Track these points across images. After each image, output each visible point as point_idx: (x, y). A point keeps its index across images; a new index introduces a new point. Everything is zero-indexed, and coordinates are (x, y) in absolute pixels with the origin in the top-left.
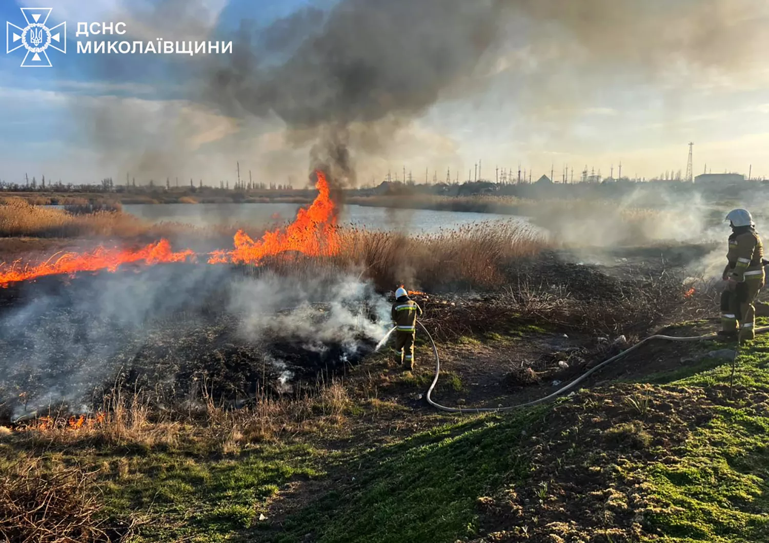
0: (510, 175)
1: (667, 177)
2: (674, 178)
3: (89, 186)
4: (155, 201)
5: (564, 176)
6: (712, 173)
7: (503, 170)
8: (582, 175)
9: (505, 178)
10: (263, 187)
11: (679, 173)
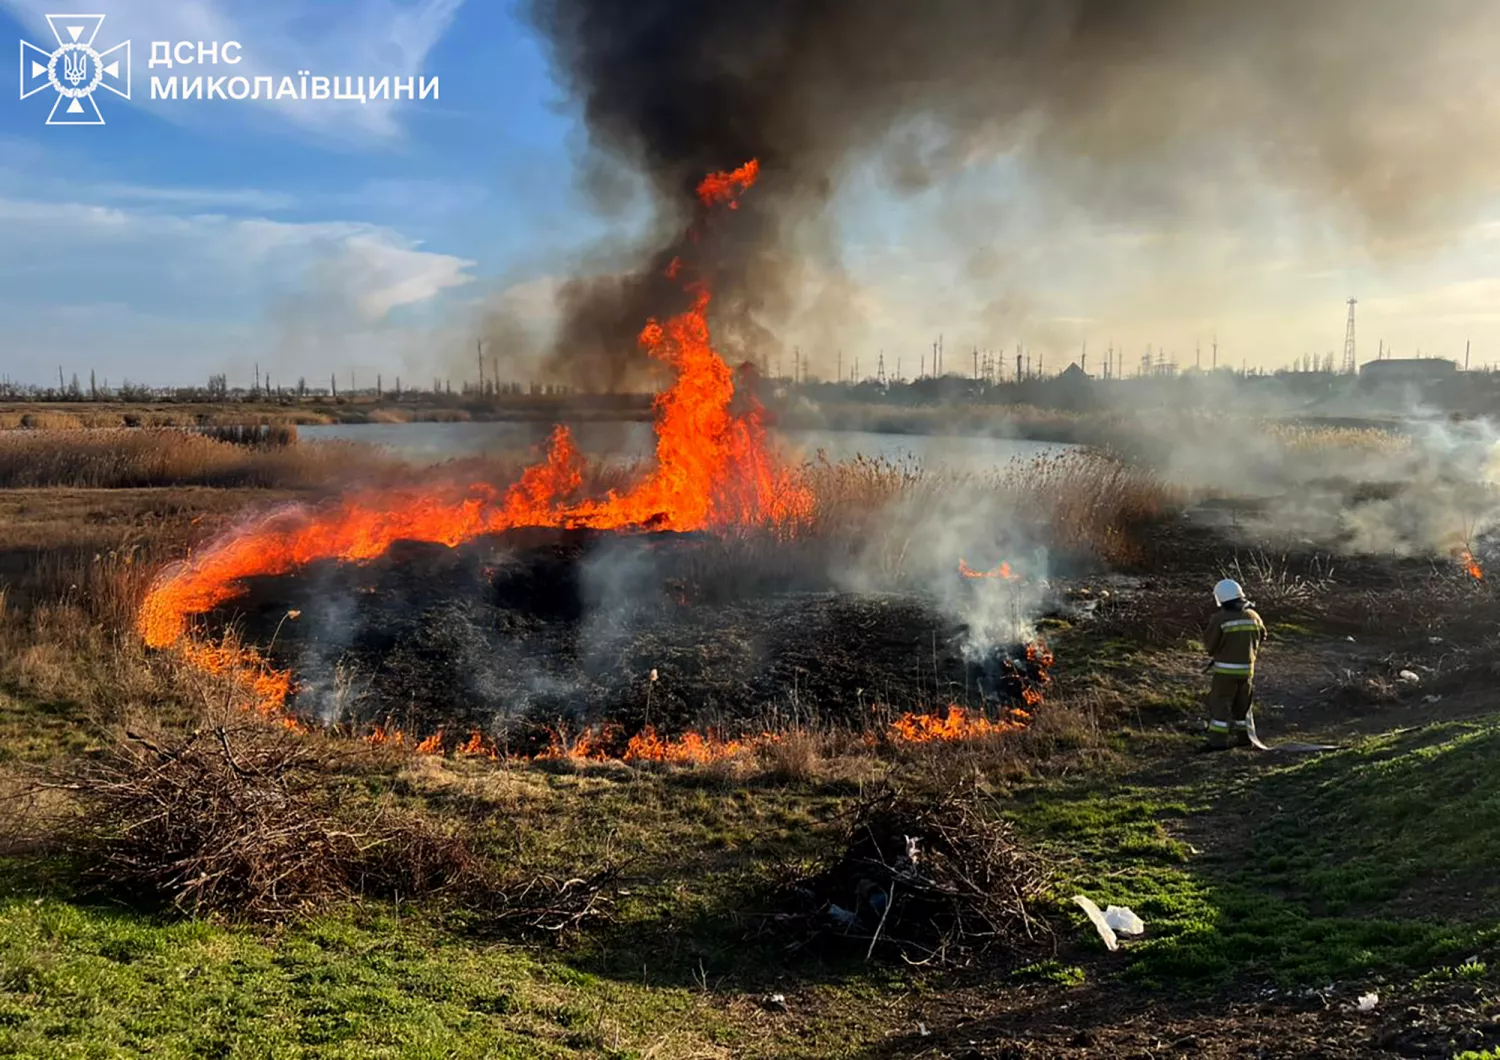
0: (1001, 363)
1: (1306, 366)
2: (1320, 369)
3: (191, 390)
4: (324, 418)
5: (1105, 364)
6: (1392, 358)
7: (988, 354)
8: (1140, 363)
9: (991, 369)
10: (516, 389)
11: (1330, 359)
